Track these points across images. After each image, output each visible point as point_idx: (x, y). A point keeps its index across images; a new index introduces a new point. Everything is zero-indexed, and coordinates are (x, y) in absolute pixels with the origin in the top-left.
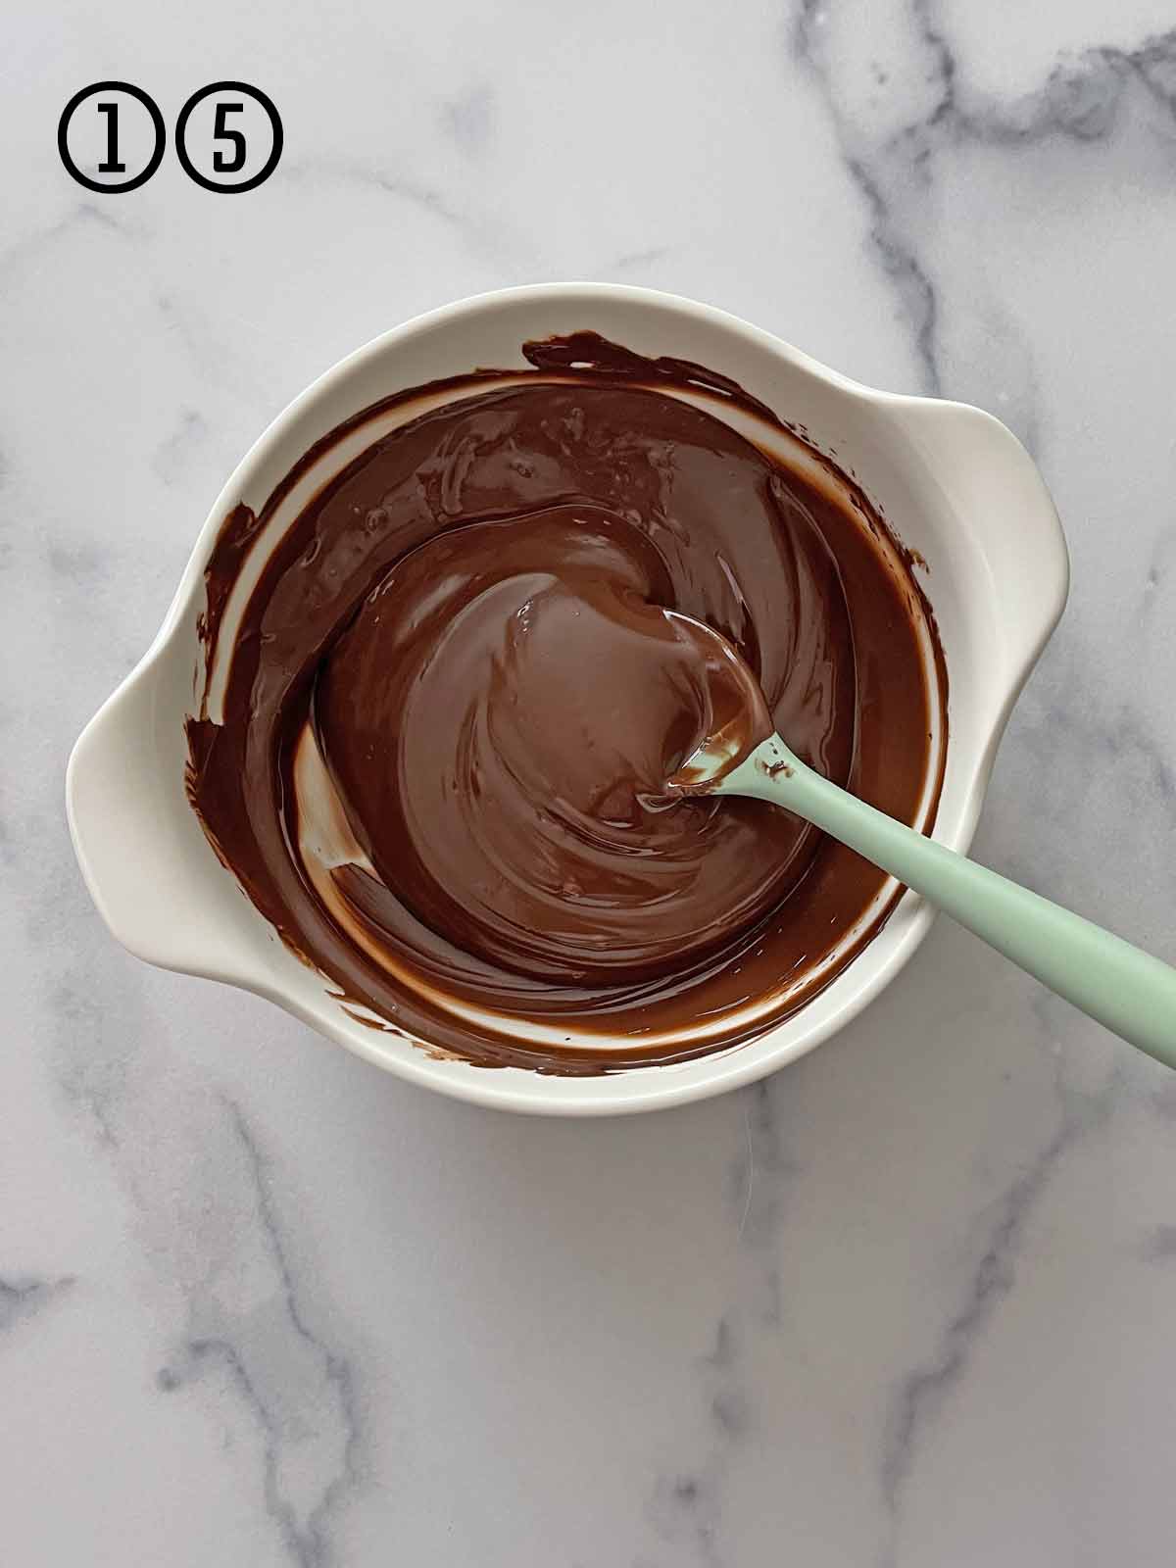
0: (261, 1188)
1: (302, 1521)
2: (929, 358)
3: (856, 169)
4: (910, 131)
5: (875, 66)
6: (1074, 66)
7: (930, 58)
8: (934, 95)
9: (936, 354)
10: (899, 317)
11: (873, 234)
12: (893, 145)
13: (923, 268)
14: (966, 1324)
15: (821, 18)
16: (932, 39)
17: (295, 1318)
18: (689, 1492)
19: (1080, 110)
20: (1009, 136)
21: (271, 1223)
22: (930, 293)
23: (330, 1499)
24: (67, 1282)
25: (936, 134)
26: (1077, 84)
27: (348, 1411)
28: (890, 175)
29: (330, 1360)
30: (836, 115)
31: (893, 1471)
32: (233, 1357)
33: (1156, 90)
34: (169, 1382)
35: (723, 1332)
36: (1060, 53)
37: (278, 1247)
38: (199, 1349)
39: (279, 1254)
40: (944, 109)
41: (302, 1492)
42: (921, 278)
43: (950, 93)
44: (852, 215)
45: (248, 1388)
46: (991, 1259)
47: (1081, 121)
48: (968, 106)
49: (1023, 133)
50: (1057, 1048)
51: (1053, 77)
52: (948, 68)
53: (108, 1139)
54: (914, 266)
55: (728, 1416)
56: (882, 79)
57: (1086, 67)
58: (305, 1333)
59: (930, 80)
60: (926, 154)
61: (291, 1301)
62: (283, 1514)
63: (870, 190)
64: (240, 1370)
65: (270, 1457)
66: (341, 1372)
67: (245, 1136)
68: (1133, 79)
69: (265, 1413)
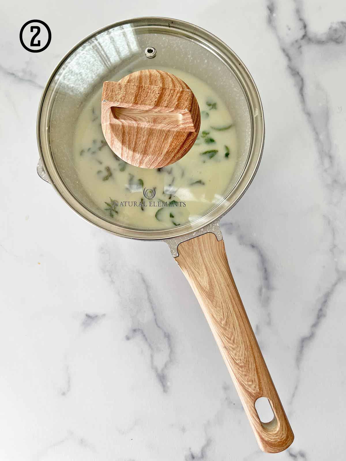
0: (148, 293)
1: (160, 370)
2: (302, 95)
3: (284, 50)
4: (297, 41)
5: (287, 26)
6: (335, 26)
7: (300, 25)
8: (301, 33)
9: (304, 94)
10: (295, 85)
11: (288, 66)
12: (292, 44)
13: (300, 73)
14: (315, 325)
15: (274, 15)
16: (301, 20)
17: (157, 324)
19: (337, 36)
20: (320, 42)
21: (150, 301)
22: (302, 80)
23: (166, 366)
24: (104, 315)
25: (303, 42)
26: (336, 30)
27: (170, 346)
28: (292, 52)
29: (165, 333)
30: (279, 38)
31: (299, 359)
32: (142, 333)
34: (128, 338)
36: (331, 23)
37: (152, 307)
38: (135, 331)
39: (153, 308)
40: (304, 36)
41: (160, 363)
42: (300, 76)
43: (306, 32)
44: (283, 61)
45: (146, 340)
46: (321, 310)
47: (337, 39)
48: (311, 35)
49: (323, 42)
50: (336, 260)
51: (330, 29)
52: (305, 27)
53: (112, 282)
54: (298, 73)
56: (289, 29)
57: (338, 26)
58: (159, 327)
59: (301, 29)
60: (300, 47)
61: (156, 320)
62: (156, 370)
63: (287, 55)
64: (144, 336)
65: (152, 356)
66: (168, 336)
67: (144, 281)
69: (150, 345)
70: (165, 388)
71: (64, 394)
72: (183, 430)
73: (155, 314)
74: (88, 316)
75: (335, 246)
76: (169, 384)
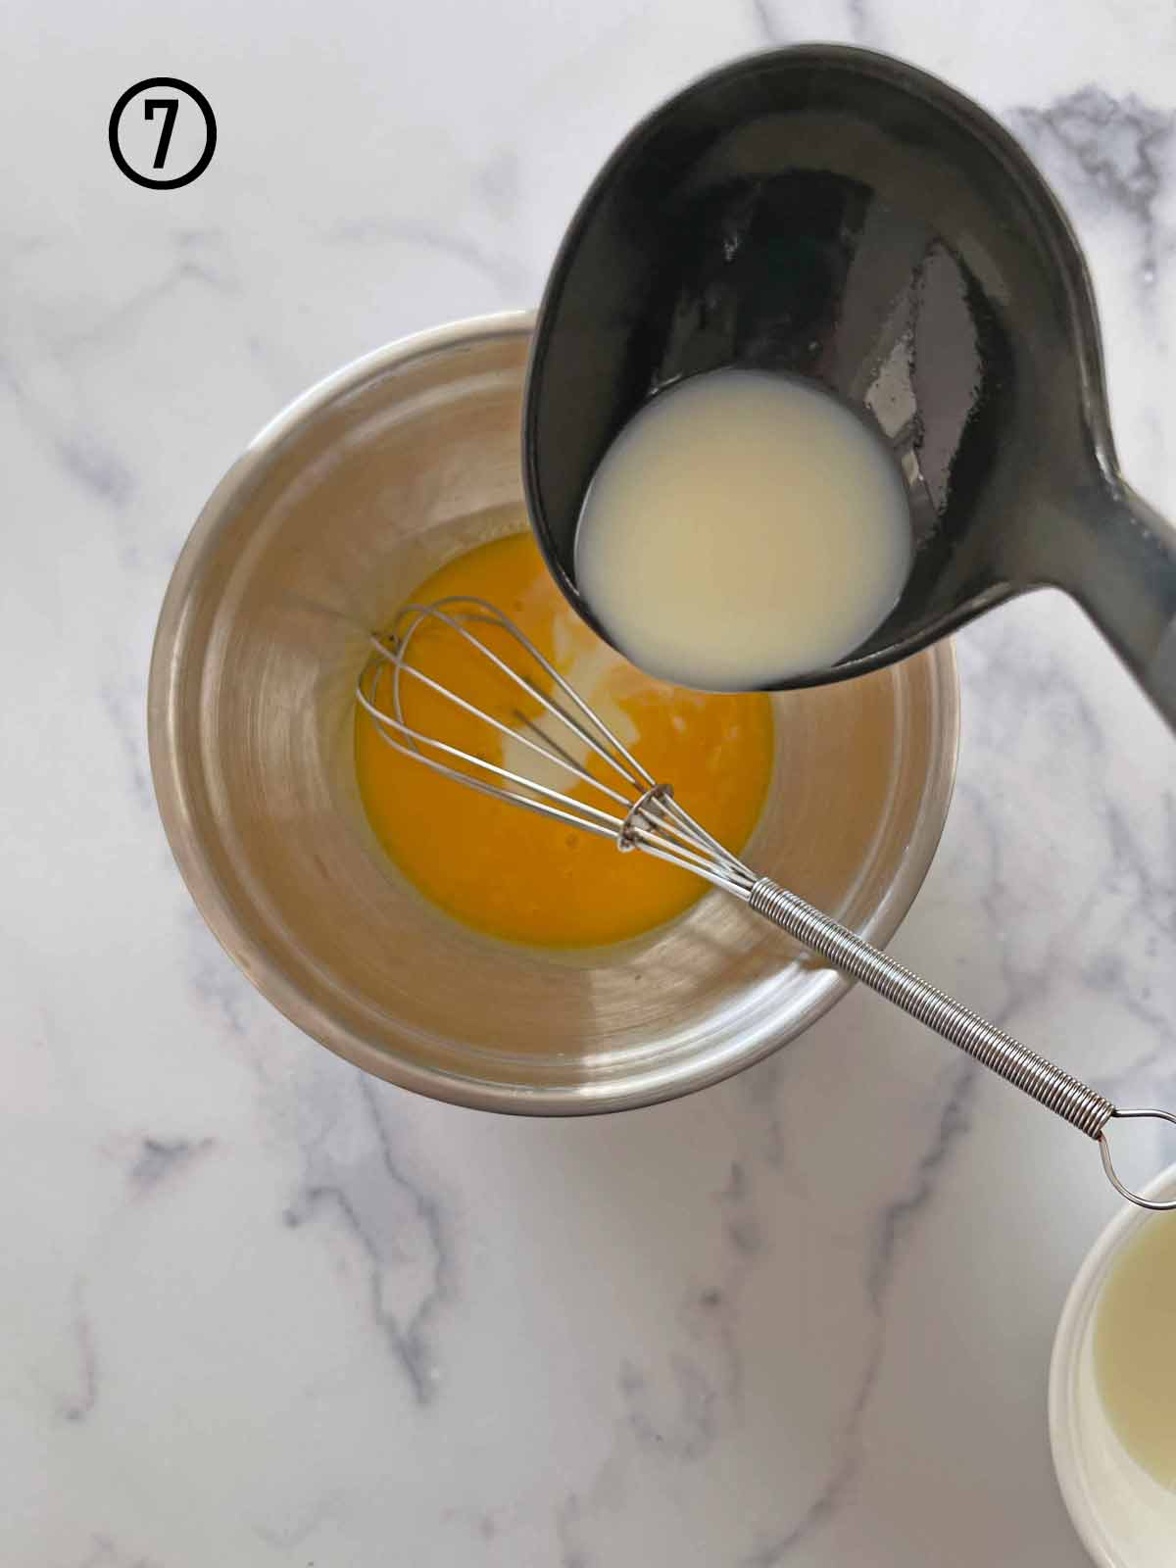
1: (403, 1329)
14: (933, 1160)
17: (391, 1170)
18: (712, 1300)
21: (369, 1093)
23: (425, 1311)
24: (208, 1143)
27: (437, 1242)
29: (421, 1200)
31: (877, 1282)
32: (342, 1200)
33: (1066, 142)
34: (292, 1221)
35: (737, 1173)
37: (374, 1112)
38: (315, 1194)
39: (376, 1117)
41: (402, 1304)
45: (356, 1223)
46: (952, 1108)
50: (1002, 935)
53: (235, 1027)
55: (744, 1239)
58: (400, 1180)
61: (387, 1156)
62: (389, 1324)
64: (349, 1211)
65: (376, 1281)
66: (429, 1210)
68: (1046, 133)
69: (369, 1244)
70: (422, 1390)
71: (74, 1416)
72: (487, 1529)
73: (384, 1136)
74: (153, 1147)
75: (998, 888)
76: (435, 1374)
